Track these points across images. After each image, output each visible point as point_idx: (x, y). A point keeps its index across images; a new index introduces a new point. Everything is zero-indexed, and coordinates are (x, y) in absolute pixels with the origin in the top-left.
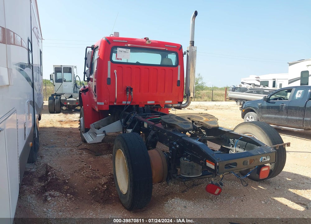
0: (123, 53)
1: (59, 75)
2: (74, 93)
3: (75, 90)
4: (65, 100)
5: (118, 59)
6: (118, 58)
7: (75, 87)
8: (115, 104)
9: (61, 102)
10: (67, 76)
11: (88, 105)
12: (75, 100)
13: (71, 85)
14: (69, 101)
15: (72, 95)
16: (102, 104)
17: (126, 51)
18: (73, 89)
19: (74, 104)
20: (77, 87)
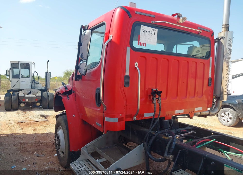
0: (148, 35)
1: (16, 71)
2: (32, 88)
3: (33, 86)
4: (24, 97)
5: (140, 45)
6: (140, 43)
7: (33, 83)
8: (135, 118)
9: (18, 99)
10: (24, 72)
11: (74, 116)
12: (34, 96)
13: (29, 80)
14: (28, 98)
15: (30, 91)
16: (116, 120)
17: (152, 31)
18: (30, 84)
19: (34, 101)
20: (35, 82)
